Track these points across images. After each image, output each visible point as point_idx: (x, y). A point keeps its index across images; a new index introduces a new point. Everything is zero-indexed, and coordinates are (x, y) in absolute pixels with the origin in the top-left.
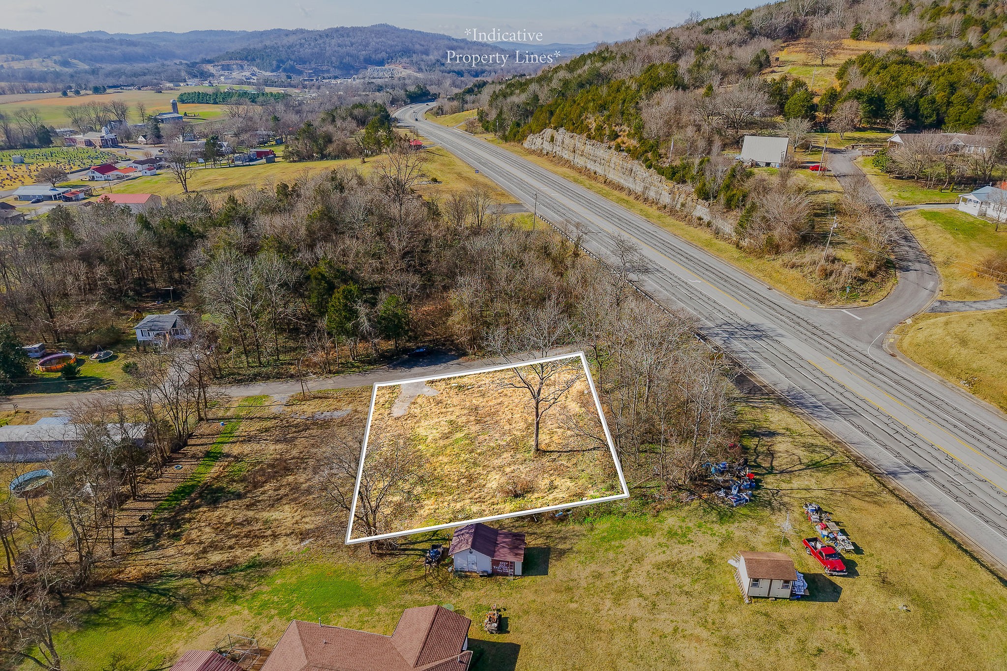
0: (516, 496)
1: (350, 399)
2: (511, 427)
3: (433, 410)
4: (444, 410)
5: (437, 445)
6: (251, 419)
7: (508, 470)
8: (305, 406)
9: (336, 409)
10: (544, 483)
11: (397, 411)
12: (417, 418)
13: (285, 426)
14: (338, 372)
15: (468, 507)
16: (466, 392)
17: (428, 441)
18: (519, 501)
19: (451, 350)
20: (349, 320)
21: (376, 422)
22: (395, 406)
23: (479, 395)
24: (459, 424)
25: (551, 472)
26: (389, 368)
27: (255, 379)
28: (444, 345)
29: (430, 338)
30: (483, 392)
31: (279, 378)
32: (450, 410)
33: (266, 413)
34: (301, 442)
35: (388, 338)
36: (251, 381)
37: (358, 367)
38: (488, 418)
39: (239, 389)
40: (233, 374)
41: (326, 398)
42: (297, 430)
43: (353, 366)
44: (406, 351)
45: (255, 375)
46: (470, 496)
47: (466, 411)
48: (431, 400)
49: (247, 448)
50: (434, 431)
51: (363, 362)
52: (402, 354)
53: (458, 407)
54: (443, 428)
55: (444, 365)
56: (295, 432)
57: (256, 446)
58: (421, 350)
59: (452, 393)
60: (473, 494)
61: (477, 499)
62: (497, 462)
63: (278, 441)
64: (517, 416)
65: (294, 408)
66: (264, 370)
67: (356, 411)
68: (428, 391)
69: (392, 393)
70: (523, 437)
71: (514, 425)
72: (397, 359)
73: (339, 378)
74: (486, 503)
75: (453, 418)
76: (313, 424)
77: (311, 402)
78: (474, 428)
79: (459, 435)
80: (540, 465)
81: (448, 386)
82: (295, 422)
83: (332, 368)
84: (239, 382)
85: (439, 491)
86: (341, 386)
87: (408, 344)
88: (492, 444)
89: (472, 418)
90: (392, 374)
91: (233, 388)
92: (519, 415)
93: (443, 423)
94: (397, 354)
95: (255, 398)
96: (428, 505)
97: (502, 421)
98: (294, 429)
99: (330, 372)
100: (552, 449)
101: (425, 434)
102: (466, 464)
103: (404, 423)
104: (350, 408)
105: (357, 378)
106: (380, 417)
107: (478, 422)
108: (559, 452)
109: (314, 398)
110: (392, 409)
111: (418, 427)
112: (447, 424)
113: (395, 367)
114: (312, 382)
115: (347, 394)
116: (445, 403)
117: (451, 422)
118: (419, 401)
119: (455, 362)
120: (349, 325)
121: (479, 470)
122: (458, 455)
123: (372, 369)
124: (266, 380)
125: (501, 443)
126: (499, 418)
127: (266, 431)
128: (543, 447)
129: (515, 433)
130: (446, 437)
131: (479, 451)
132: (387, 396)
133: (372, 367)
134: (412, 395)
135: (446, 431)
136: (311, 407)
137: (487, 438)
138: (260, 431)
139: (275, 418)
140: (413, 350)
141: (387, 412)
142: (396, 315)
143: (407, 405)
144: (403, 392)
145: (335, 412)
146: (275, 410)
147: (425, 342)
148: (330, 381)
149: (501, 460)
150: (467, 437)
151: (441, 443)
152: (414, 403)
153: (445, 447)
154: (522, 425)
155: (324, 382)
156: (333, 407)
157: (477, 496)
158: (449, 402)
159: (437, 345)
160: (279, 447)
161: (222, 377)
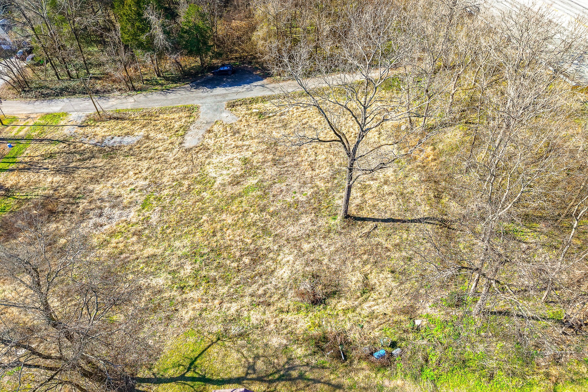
0: (316, 302)
1: (145, 121)
2: (314, 173)
3: (229, 142)
4: (240, 143)
5: (224, 193)
6: (42, 140)
7: (306, 247)
8: (99, 128)
9: (127, 134)
10: (354, 279)
11: (190, 141)
12: (209, 152)
13: (71, 153)
14: (141, 90)
15: (246, 314)
16: (267, 120)
17: (216, 185)
18: (319, 311)
19: (257, 69)
20: (143, 31)
21: (165, 153)
22: (189, 133)
23: (280, 125)
24: (254, 164)
25: (365, 257)
26: (192, 87)
27: (61, 93)
28: (250, 63)
29: (238, 55)
30: (285, 122)
31: (84, 93)
32: (247, 143)
33: (57, 134)
34: (82, 174)
35: (190, 53)
36: (57, 96)
37: (162, 85)
38: (288, 158)
39: (41, 105)
40: (41, 88)
41: (122, 119)
42: (81, 158)
43: (158, 84)
44: (212, 68)
45: (62, 90)
46: (250, 290)
47: (264, 147)
48: (228, 129)
49: (24, 178)
50: (225, 172)
51: (167, 79)
52: (207, 72)
53: (256, 140)
54: (235, 169)
55: (247, 86)
56: (79, 160)
57: (32, 176)
58: (226, 68)
59: (252, 120)
60: (255, 287)
61: (260, 296)
62: (293, 230)
63: (58, 171)
64: (321, 157)
65: (88, 130)
66: (72, 84)
67: (147, 137)
68: (227, 117)
69: (190, 117)
70: (328, 190)
71: (317, 171)
72: (202, 77)
73: (140, 97)
74: (272, 308)
75: (248, 154)
76: (100, 151)
77: (106, 124)
78: (271, 171)
79: (252, 181)
80: (349, 241)
81: (249, 112)
82: (82, 148)
83: (135, 84)
84: (45, 96)
85: (213, 273)
86: (141, 106)
87: (214, 61)
88: (288, 199)
89: (270, 157)
90: (194, 94)
91: (37, 103)
92: (324, 157)
93: (236, 161)
94: (202, 72)
95: (54, 116)
96: (193, 300)
97: (303, 164)
98: (78, 157)
99: (134, 89)
100: (363, 214)
101: (214, 175)
102: (254, 229)
103: (194, 156)
104: (143, 132)
105: (158, 98)
106: (171, 146)
107: (275, 162)
108: (374, 220)
109: (110, 119)
110: (186, 137)
111: (209, 164)
112: (240, 162)
113: (197, 86)
114: (113, 99)
115: (145, 115)
116: (242, 133)
117: (246, 161)
118: (215, 128)
119: (259, 83)
120: (143, 38)
121: (268, 242)
122: (245, 213)
123: (175, 87)
124: (72, 95)
125: (301, 199)
126: (300, 159)
127: (51, 157)
128: (353, 211)
129: (318, 183)
130: (236, 181)
131: (272, 209)
132: (184, 120)
133: (175, 85)
134: (209, 121)
135: (238, 173)
136: (105, 129)
137: (284, 188)
138: (44, 157)
139: (63, 142)
140: (218, 67)
141: (180, 139)
142: (197, 28)
143: (202, 132)
144: (201, 116)
145: (126, 138)
146: (67, 131)
147: (232, 59)
148: (131, 100)
149: (297, 228)
150: (259, 186)
151: (230, 190)
152: (209, 131)
153: (233, 198)
154: (326, 172)
155: (125, 101)
156: (125, 131)
157: (261, 292)
158: (246, 133)
159: (243, 63)
160: (58, 178)
161: (31, 90)
